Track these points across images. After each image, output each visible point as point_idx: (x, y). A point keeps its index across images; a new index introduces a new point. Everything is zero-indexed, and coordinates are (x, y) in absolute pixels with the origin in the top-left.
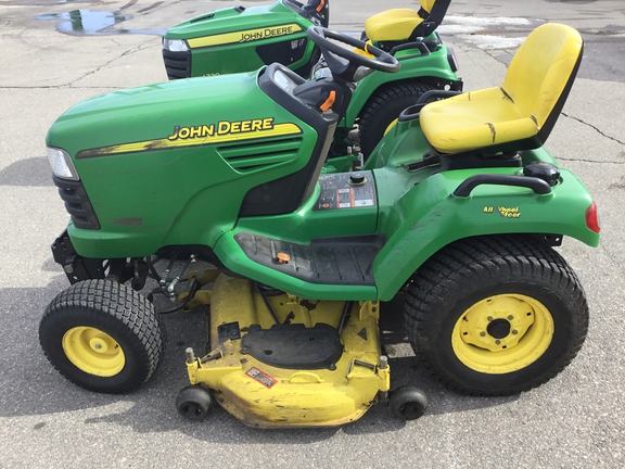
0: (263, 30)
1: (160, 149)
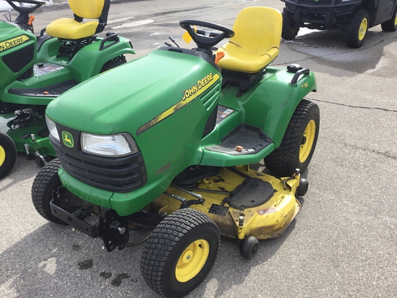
0: (3, 43)
1: (181, 108)
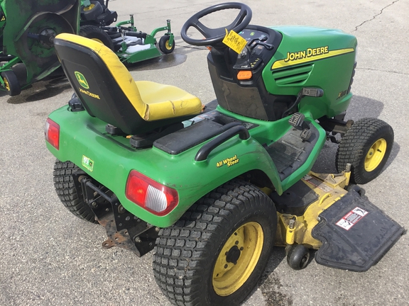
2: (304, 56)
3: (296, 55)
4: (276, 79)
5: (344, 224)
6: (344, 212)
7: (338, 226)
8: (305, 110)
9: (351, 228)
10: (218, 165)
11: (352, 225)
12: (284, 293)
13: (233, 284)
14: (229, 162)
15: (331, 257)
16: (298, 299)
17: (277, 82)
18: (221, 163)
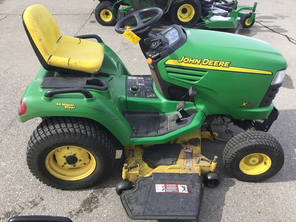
2: (199, 63)
3: (191, 60)
4: (168, 72)
5: (159, 188)
6: (173, 182)
7: (155, 186)
8: (201, 103)
9: (160, 193)
10: (57, 104)
11: (164, 191)
12: (100, 201)
13: (71, 176)
14: (67, 106)
15: (128, 199)
16: (102, 209)
17: (169, 74)
18: (60, 104)
